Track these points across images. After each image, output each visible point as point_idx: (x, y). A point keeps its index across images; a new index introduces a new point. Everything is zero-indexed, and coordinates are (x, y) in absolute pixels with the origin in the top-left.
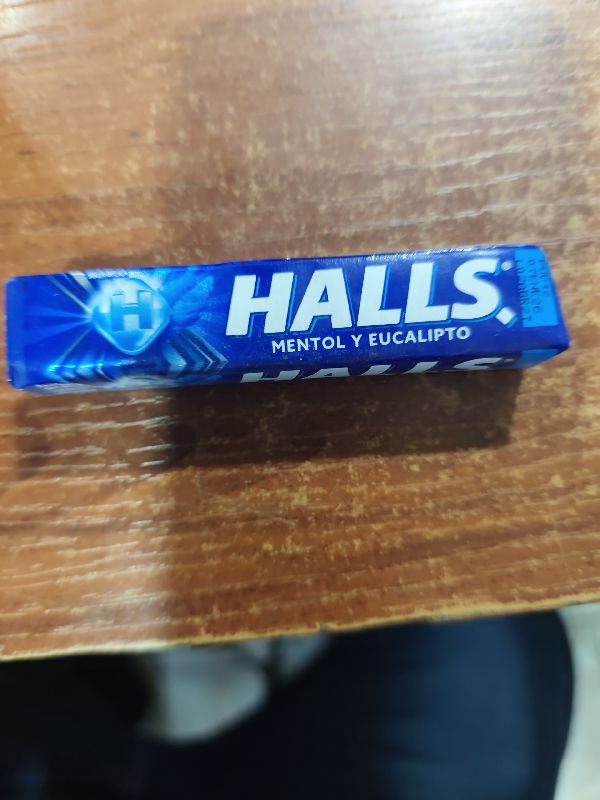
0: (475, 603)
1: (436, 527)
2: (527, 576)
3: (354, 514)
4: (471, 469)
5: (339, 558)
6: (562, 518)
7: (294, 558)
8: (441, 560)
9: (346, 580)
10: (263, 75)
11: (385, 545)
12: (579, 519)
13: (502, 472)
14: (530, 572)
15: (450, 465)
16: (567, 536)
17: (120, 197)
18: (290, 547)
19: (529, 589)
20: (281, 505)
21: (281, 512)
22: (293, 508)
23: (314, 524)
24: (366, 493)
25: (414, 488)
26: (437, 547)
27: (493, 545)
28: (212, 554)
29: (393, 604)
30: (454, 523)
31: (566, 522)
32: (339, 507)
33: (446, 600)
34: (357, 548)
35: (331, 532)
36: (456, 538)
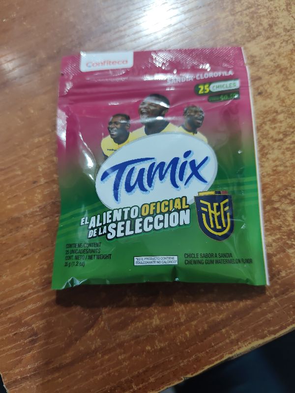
0: (250, 343)
1: (220, 314)
2: (268, 323)
3: (182, 321)
5: (181, 342)
6: (275, 291)
7: (161, 349)
8: (228, 328)
9: (188, 352)
11: (200, 330)
12: (282, 289)
14: (270, 321)
16: (279, 299)
17: (36, 211)
18: (159, 345)
20: (148, 327)
21: (149, 330)
22: (154, 327)
23: (165, 331)
24: (184, 309)
26: (224, 323)
27: (249, 314)
28: (124, 360)
29: (212, 356)
30: (228, 309)
31: (277, 292)
32: (175, 319)
33: (236, 346)
34: (188, 336)
35: (175, 332)
36: (231, 316)
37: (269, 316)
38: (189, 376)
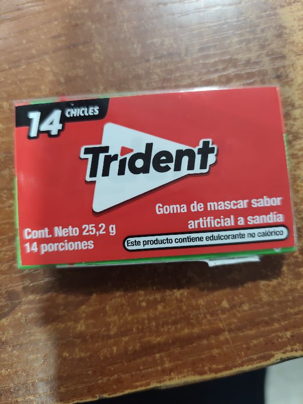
0: (184, 377)
1: (158, 336)
2: (212, 359)
3: (112, 333)
4: (175, 302)
5: (105, 358)
6: (230, 324)
7: (81, 359)
8: (163, 354)
9: (111, 370)
10: (43, 87)
11: (130, 348)
12: (240, 324)
13: (194, 302)
14: (214, 357)
15: (163, 300)
16: (233, 335)
18: (78, 354)
19: (214, 366)
20: (71, 331)
21: (71, 335)
22: (78, 332)
23: (90, 340)
24: (117, 320)
25: (144, 315)
26: (160, 347)
27: (192, 344)
29: (137, 381)
30: (168, 332)
31: (233, 327)
32: (103, 330)
33: (168, 376)
34: (115, 352)
35: (100, 344)
36: (170, 341)
37: (215, 351)
38: (106, 396)
